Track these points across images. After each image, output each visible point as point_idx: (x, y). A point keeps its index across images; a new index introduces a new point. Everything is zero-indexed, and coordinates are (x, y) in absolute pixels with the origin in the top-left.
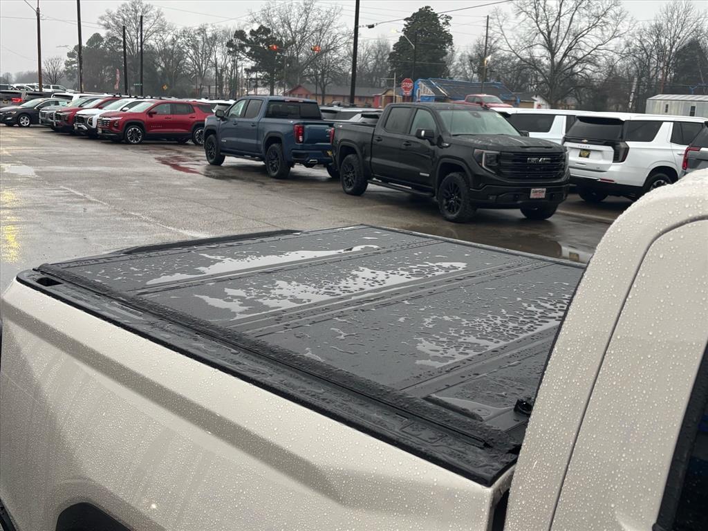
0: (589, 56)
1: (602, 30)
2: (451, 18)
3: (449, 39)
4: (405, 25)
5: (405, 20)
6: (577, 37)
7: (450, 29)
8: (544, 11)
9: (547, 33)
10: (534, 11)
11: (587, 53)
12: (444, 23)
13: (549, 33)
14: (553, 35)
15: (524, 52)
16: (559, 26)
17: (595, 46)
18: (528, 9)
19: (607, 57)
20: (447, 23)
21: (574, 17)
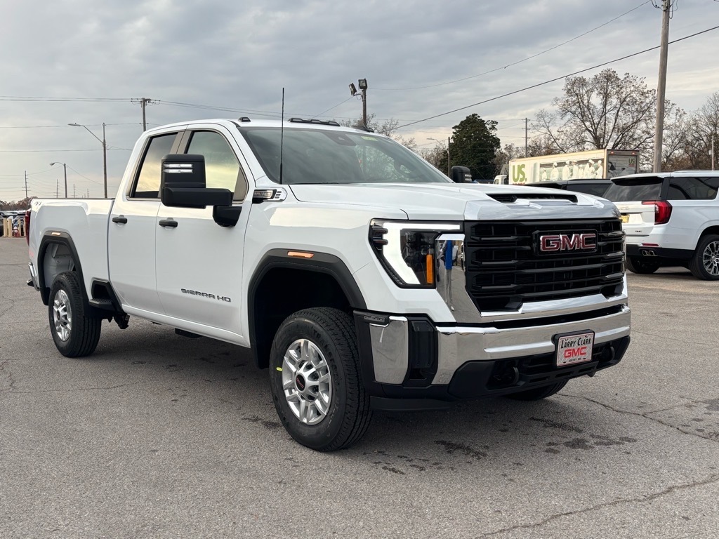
1: (647, 124)
2: (497, 123)
3: (497, 142)
4: (454, 133)
5: (453, 128)
6: (624, 131)
7: (497, 133)
8: (589, 110)
9: (593, 130)
11: (635, 147)
12: (490, 129)
13: (596, 129)
14: (600, 132)
15: (572, 149)
16: (605, 124)
17: (642, 140)
18: (573, 109)
20: (493, 128)
21: (619, 113)
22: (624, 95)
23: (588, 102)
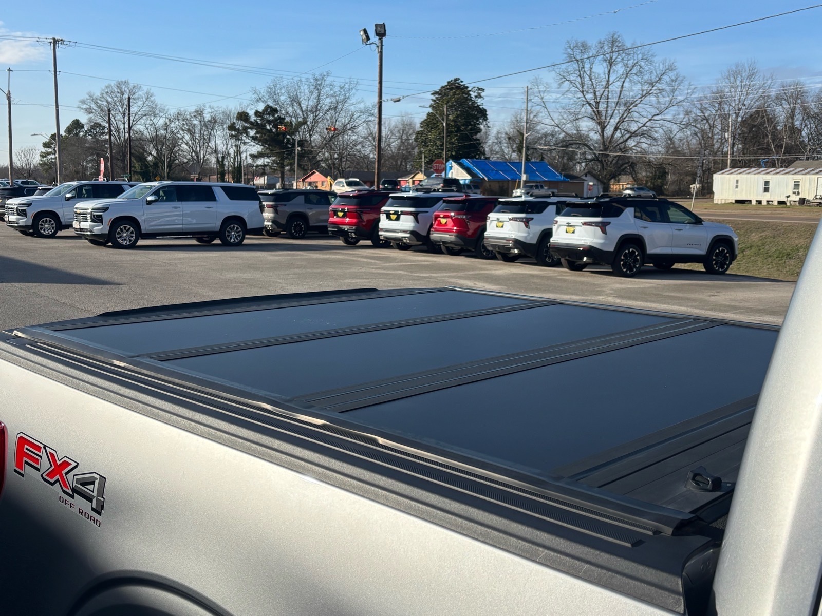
0: (645, 128)
1: (657, 97)
2: (483, 90)
3: (483, 113)
4: (433, 100)
5: (432, 94)
6: (629, 106)
7: (484, 103)
8: (591, 79)
9: (594, 104)
10: (579, 78)
11: (642, 125)
12: (476, 97)
13: (598, 103)
14: (602, 107)
15: (569, 125)
16: (608, 96)
17: (650, 117)
18: (572, 78)
19: (664, 128)
20: (479, 96)
21: (624, 85)
22: (631, 63)
23: (591, 71)
